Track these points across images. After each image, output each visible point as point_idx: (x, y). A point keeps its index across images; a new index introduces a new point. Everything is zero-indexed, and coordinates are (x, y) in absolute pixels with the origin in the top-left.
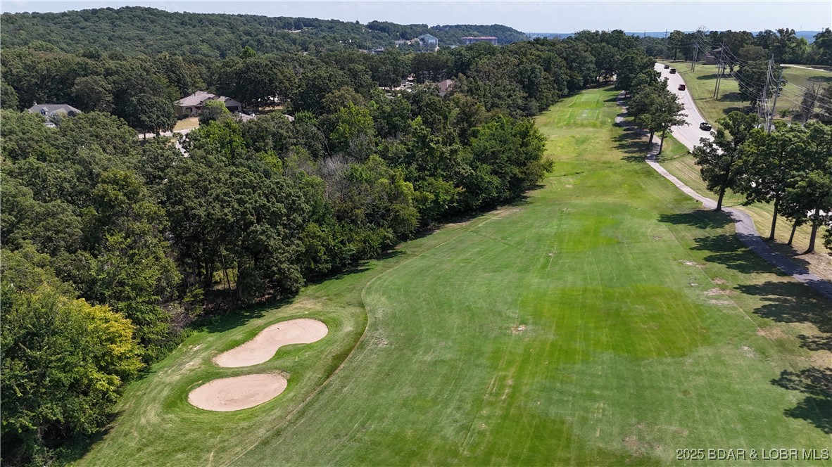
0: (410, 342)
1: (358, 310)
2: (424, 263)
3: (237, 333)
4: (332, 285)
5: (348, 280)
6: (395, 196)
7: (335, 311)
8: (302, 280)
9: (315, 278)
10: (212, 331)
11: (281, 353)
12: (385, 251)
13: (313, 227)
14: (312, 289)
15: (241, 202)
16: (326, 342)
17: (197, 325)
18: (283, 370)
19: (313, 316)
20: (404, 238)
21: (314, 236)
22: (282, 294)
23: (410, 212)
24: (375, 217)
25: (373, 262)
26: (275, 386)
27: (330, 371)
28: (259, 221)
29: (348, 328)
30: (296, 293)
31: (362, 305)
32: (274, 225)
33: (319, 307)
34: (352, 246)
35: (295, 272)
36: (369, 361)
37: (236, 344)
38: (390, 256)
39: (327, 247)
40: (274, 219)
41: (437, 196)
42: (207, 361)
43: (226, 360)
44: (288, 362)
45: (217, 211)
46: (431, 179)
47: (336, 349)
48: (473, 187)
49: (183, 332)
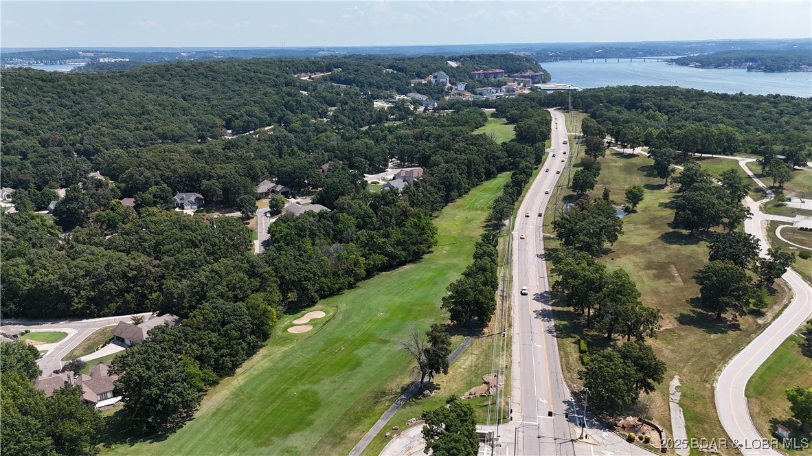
0: (348, 318)
1: (335, 308)
2: (364, 291)
3: (298, 315)
4: (329, 300)
5: (335, 298)
6: (356, 263)
7: (328, 308)
8: (319, 298)
9: (323, 297)
10: (290, 315)
11: (311, 320)
12: (351, 286)
13: (323, 279)
14: (322, 301)
15: (299, 274)
16: (325, 317)
17: (285, 313)
18: (311, 324)
19: (321, 310)
20: (358, 280)
21: (323, 283)
22: (312, 303)
23: (362, 271)
24: (348, 272)
25: (346, 290)
26: (310, 328)
27: (325, 324)
28: (305, 281)
29: (331, 314)
30: (317, 302)
31: (337, 307)
32: (309, 281)
33: (324, 307)
34: (336, 286)
35: (316, 295)
36: (335, 323)
37: (299, 318)
38: (353, 288)
39: (328, 286)
40: (309, 280)
41: (375, 263)
42: (291, 322)
43: (295, 322)
44: (313, 322)
45: (292, 278)
46: (374, 255)
47: (327, 319)
48: (392, 257)
49: (282, 315)
